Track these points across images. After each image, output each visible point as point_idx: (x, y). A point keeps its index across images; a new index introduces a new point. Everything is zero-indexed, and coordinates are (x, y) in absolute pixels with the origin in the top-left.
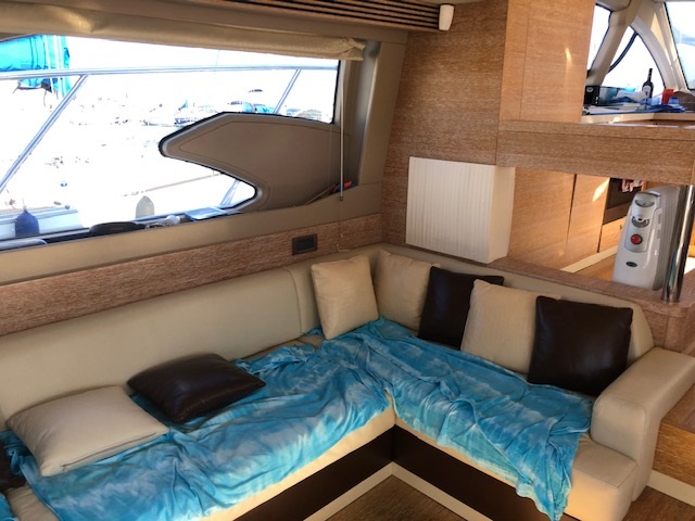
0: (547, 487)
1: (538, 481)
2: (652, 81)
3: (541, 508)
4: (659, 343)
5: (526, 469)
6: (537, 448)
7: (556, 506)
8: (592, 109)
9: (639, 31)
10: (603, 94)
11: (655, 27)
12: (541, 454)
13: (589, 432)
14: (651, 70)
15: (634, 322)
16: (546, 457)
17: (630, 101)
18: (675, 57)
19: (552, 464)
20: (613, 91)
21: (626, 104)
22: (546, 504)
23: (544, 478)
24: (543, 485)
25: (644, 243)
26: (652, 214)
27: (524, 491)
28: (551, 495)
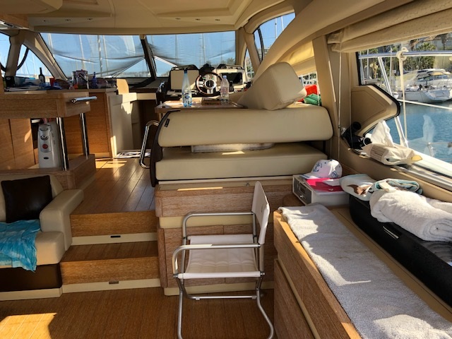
0: (26, 257)
1: (21, 256)
2: (43, 73)
3: (25, 268)
4: (65, 188)
5: (14, 254)
6: (17, 243)
7: (32, 264)
8: (11, 89)
9: (29, 47)
10: (16, 81)
11: (37, 45)
12: (19, 244)
13: (41, 230)
14: (41, 69)
15: (51, 181)
16: (22, 244)
17: (33, 84)
18: (54, 62)
19: (25, 246)
20: (22, 79)
21: (31, 86)
22: (28, 265)
23: (23, 254)
24: (24, 257)
25: (49, 148)
26: (49, 133)
27: (16, 265)
28: (29, 260)
